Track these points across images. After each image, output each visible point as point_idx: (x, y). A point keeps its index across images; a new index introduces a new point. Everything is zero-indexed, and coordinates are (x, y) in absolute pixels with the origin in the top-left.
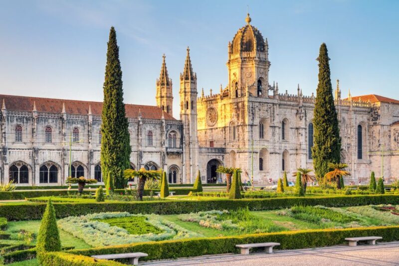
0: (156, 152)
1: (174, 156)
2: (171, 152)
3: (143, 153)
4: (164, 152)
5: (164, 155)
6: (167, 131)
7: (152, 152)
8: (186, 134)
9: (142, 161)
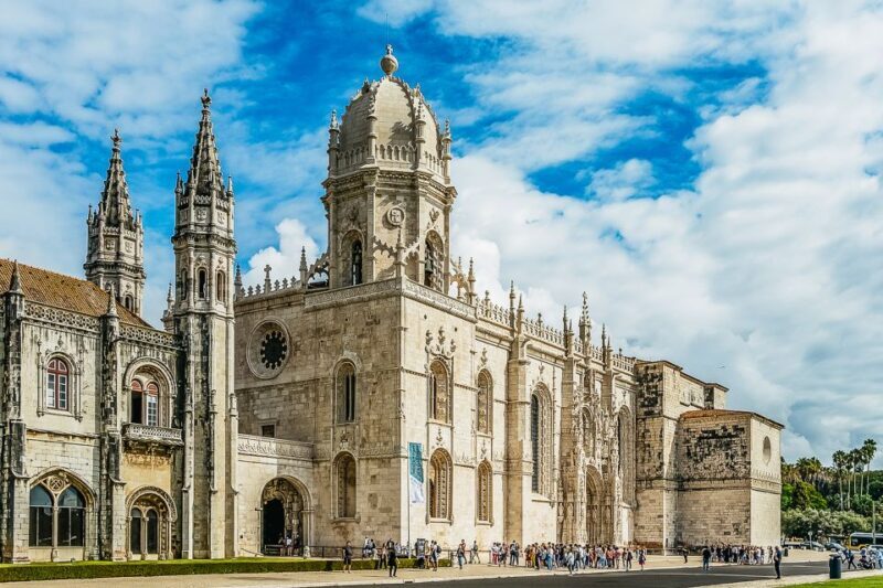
0: (84, 437)
1: (152, 458)
2: (142, 443)
3: (26, 436)
4: (112, 439)
5: (114, 449)
6: (128, 366)
7: (67, 436)
8: (196, 381)
9: (20, 465)
